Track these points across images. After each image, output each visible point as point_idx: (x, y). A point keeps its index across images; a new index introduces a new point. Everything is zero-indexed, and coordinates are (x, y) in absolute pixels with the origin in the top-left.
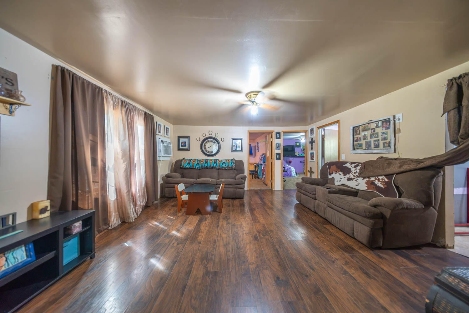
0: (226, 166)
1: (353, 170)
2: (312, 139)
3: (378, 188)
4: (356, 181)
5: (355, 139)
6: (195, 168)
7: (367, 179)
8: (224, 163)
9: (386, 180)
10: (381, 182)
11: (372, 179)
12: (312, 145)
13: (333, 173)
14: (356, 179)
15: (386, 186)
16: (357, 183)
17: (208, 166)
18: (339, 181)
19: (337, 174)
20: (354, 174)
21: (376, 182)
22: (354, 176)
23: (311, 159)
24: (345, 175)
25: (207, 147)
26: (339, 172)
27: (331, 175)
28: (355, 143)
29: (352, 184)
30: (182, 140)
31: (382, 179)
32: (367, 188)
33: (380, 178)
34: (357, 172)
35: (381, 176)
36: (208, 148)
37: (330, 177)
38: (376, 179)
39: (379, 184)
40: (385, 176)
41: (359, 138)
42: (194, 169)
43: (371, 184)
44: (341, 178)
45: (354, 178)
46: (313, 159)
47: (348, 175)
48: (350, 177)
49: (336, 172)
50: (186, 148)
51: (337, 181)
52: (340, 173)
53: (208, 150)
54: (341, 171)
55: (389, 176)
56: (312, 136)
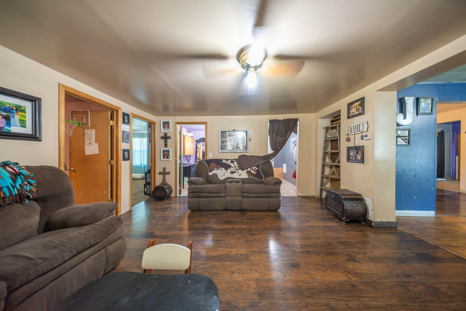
1: (232, 164)
2: (165, 134)
3: (253, 175)
4: (238, 173)
5: (222, 141)
7: (246, 170)
9: (257, 169)
10: (254, 170)
11: (249, 169)
12: (166, 141)
13: (213, 170)
14: (237, 172)
15: (257, 172)
16: (239, 174)
18: (223, 176)
19: (219, 170)
20: (235, 168)
21: (251, 171)
22: (235, 169)
23: (164, 158)
24: (226, 169)
26: (220, 168)
27: (211, 172)
28: (222, 144)
29: (235, 176)
31: (255, 169)
32: (248, 176)
33: (253, 168)
34: (236, 166)
35: (254, 167)
37: (210, 174)
38: (251, 169)
39: (253, 172)
40: (256, 166)
41: (225, 141)
43: (249, 173)
44: (225, 173)
45: (236, 171)
46: (167, 158)
47: (229, 169)
48: (233, 171)
49: (217, 168)
51: (221, 176)
52: (222, 168)
54: (222, 167)
55: (258, 166)
56: (166, 131)
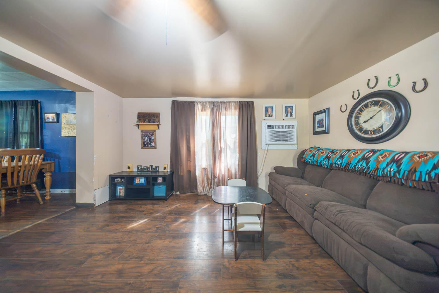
0: (399, 172)
6: (319, 164)
8: (397, 162)
17: (341, 164)
25: (362, 119)
30: (318, 117)
36: (365, 122)
42: (318, 166)
50: (324, 129)
53: (366, 126)
